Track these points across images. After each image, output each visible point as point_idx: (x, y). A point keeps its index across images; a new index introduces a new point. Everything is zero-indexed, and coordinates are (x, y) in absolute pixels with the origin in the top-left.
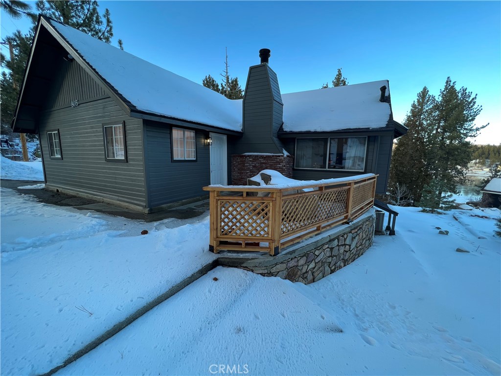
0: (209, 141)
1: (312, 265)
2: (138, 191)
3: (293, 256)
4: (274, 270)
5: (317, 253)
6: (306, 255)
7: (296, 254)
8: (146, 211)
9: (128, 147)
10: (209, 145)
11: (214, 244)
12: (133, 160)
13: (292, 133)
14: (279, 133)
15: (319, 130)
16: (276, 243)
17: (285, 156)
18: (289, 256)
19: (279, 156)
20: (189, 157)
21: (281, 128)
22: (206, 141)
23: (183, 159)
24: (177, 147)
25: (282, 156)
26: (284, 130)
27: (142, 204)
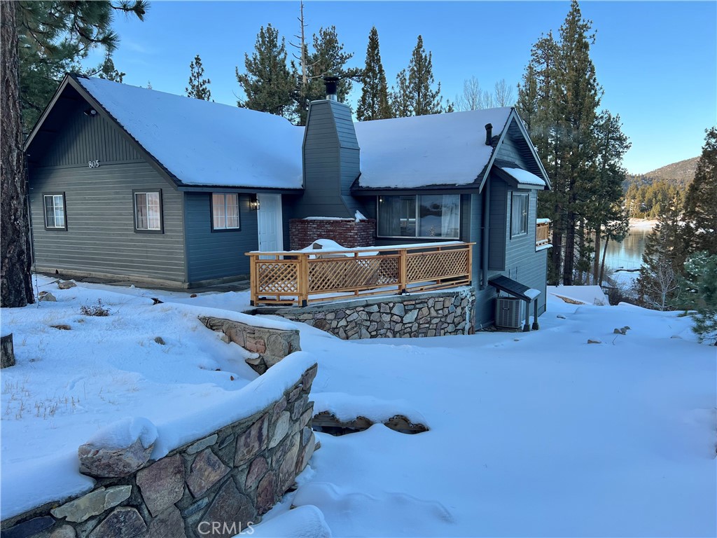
0: (255, 204)
1: (343, 323)
2: (176, 264)
3: (320, 310)
4: (301, 317)
5: (348, 312)
6: (335, 312)
7: (324, 309)
8: (186, 286)
9: (165, 217)
10: (256, 209)
11: (254, 299)
12: (171, 231)
13: (369, 189)
14: (354, 189)
15: (401, 186)
16: (304, 297)
17: (357, 220)
18: (316, 309)
19: (349, 221)
20: (231, 225)
21: (356, 181)
22: (252, 204)
23: (224, 228)
24: (217, 215)
25: (353, 221)
26: (360, 185)
27: (180, 278)
